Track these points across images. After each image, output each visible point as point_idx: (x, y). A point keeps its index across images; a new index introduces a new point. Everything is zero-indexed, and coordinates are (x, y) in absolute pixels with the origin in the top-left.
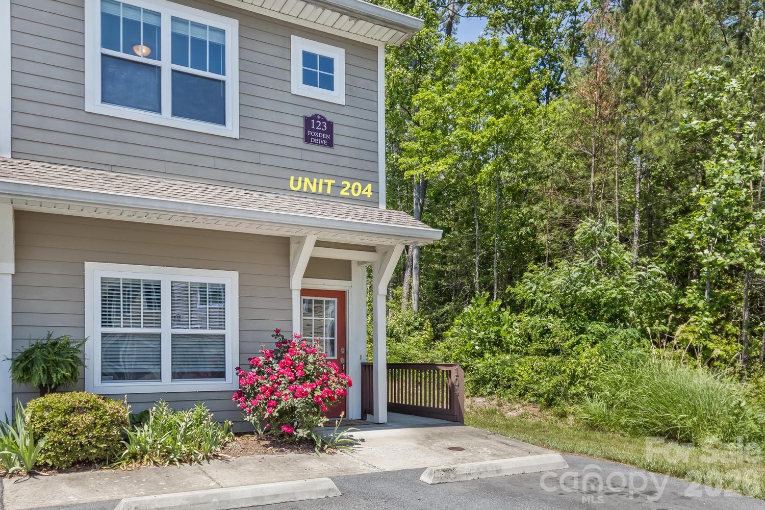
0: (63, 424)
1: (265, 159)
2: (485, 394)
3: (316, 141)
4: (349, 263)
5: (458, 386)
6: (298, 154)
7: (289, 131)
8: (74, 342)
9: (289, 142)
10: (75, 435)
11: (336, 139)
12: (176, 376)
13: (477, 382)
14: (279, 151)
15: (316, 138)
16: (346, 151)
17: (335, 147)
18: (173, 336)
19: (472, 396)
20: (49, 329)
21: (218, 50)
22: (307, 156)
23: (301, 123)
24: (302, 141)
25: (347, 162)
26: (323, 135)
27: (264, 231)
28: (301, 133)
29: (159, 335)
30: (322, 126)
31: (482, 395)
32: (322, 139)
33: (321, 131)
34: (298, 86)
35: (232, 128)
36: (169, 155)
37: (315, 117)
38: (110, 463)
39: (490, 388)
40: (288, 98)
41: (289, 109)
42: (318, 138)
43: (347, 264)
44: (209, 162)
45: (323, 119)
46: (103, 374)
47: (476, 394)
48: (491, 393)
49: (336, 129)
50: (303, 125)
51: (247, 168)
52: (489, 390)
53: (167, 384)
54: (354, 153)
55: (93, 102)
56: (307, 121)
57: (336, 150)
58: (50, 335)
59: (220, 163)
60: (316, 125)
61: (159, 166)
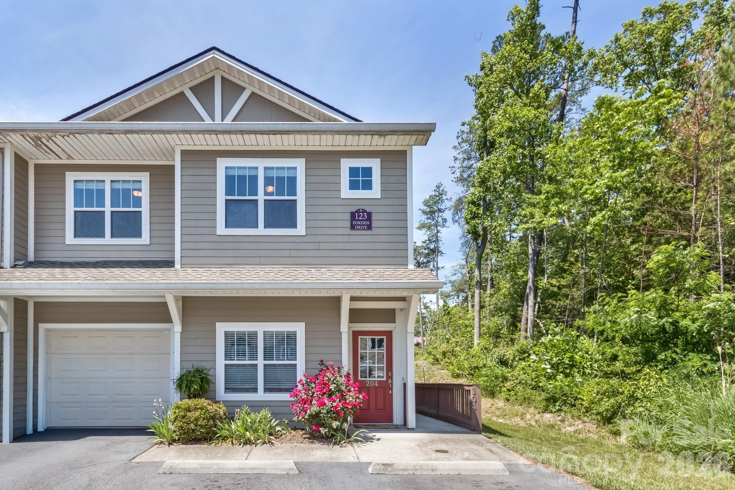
0: (184, 417)
1: (323, 246)
2: (554, 410)
3: (359, 227)
4: (394, 310)
5: (476, 402)
6: (346, 239)
7: (340, 224)
8: (206, 369)
9: (339, 231)
10: (189, 424)
11: (374, 224)
12: (267, 390)
13: (547, 400)
14: (333, 239)
15: (359, 225)
16: (381, 231)
17: (373, 229)
18: (265, 365)
19: (543, 412)
20: (193, 362)
21: (292, 181)
22: (352, 239)
23: (348, 217)
24: (349, 229)
25: (382, 239)
26: (364, 223)
27: (324, 294)
28: (348, 224)
29: (256, 365)
30: (363, 216)
31: (551, 412)
32: (363, 225)
33: (363, 220)
34: (346, 192)
35: (301, 229)
36: (263, 253)
37: (358, 211)
38: (210, 441)
39: (559, 406)
40: (339, 202)
41: (339, 209)
42: (360, 225)
43: (393, 311)
44: (287, 253)
45: (364, 211)
46: (226, 389)
47: (547, 410)
48: (560, 410)
49: (374, 217)
50: (349, 218)
51: (310, 253)
52: (557, 408)
53: (261, 395)
54: (388, 231)
55: (221, 229)
56: (353, 215)
57: (374, 231)
58: (193, 366)
59: (294, 253)
60: (359, 216)
61: (257, 260)
